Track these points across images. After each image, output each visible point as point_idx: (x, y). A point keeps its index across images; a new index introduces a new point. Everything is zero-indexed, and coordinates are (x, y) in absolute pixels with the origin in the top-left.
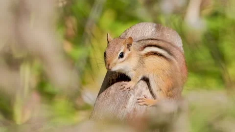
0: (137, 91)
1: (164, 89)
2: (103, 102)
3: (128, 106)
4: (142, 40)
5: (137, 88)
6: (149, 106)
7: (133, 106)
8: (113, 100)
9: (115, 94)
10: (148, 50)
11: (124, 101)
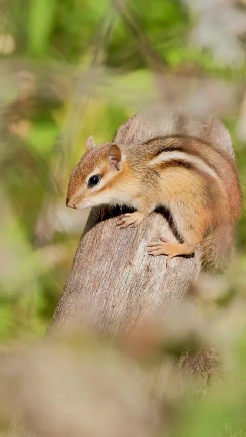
0: (151, 234)
1: (198, 226)
2: (89, 256)
3: (136, 262)
4: (154, 140)
5: (152, 228)
6: (170, 256)
7: (144, 262)
8: (109, 251)
9: (111, 239)
10: (166, 156)
11: (129, 252)
